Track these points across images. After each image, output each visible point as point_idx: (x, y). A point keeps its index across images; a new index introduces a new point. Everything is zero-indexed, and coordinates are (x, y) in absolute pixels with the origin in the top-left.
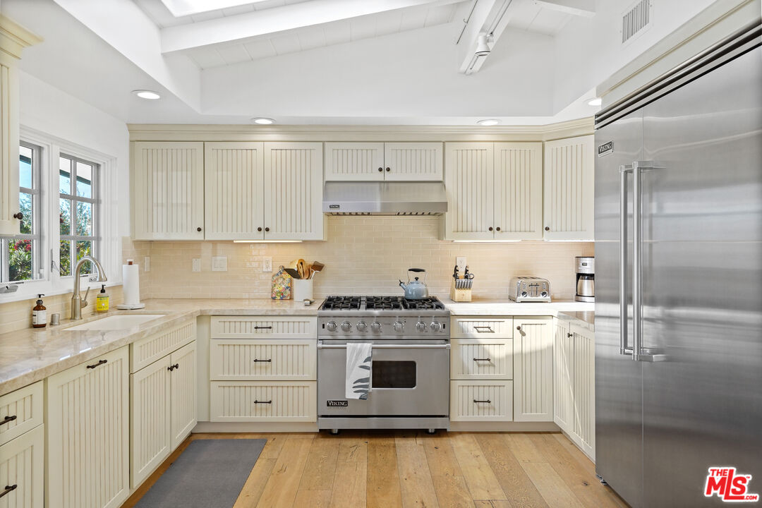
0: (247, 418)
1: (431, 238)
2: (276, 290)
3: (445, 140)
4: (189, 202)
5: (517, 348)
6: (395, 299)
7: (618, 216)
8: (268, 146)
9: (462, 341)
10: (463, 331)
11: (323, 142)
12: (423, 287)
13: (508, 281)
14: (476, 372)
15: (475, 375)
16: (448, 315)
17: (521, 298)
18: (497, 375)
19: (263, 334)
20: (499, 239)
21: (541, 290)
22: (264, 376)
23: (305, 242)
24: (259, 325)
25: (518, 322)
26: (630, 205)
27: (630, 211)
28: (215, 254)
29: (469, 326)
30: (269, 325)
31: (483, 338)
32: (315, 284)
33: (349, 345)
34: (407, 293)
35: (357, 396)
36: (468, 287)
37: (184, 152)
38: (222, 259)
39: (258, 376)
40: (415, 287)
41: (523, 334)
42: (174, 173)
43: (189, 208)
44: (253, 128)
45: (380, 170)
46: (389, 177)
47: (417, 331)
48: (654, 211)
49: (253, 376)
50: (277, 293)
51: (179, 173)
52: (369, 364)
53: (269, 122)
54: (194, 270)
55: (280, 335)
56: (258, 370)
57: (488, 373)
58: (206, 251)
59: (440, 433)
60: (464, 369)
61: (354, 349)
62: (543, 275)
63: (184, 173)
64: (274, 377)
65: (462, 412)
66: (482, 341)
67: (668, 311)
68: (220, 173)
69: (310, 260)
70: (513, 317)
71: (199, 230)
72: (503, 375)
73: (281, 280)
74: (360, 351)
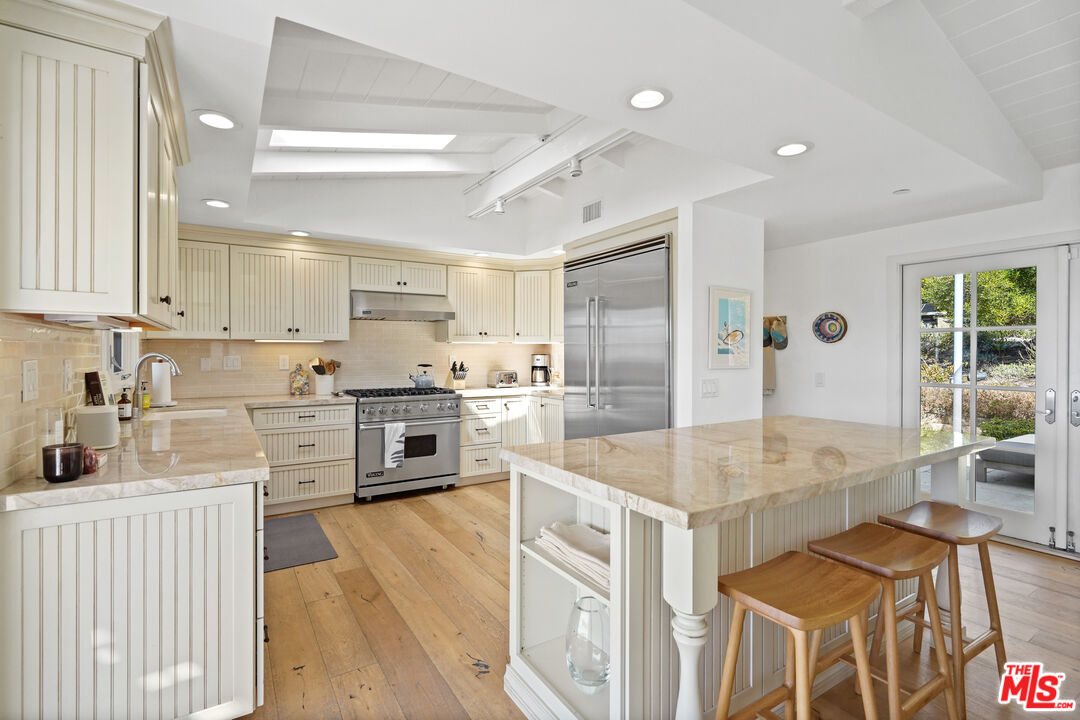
0: (292, 498)
1: (430, 340)
2: (295, 385)
3: (448, 264)
4: (212, 301)
5: (504, 419)
6: (410, 389)
7: (585, 327)
8: (296, 254)
9: (467, 417)
10: (468, 409)
11: (350, 256)
12: (430, 378)
13: (485, 373)
14: (478, 439)
15: (477, 441)
16: (460, 397)
17: (501, 384)
18: (491, 440)
19: (307, 422)
20: (486, 341)
21: (511, 378)
22: (307, 459)
23: (327, 343)
24: (302, 415)
25: (505, 401)
26: (592, 319)
27: (592, 324)
28: (226, 353)
29: (472, 406)
30: (312, 414)
31: (481, 413)
32: (335, 380)
33: (387, 425)
34: (417, 384)
35: (394, 465)
36: (463, 378)
37: (207, 252)
38: (235, 359)
39: (302, 460)
40: (424, 378)
41: (508, 409)
42: (195, 273)
43: (212, 308)
44: (286, 237)
45: (399, 283)
46: (404, 289)
47: (438, 412)
48: (606, 324)
49: (297, 460)
50: (296, 389)
51: (201, 273)
52: (403, 439)
53: (306, 235)
54: (202, 369)
55: (322, 422)
56: (302, 455)
57: (485, 439)
58: (217, 351)
59: (451, 487)
60: (469, 438)
61: (391, 427)
62: (510, 368)
63: (207, 273)
64: (317, 459)
65: (468, 470)
66: (481, 416)
67: (614, 388)
68: (247, 276)
69: (327, 359)
70: (502, 397)
71: (225, 329)
72: (495, 439)
73: (299, 377)
74: (397, 429)
